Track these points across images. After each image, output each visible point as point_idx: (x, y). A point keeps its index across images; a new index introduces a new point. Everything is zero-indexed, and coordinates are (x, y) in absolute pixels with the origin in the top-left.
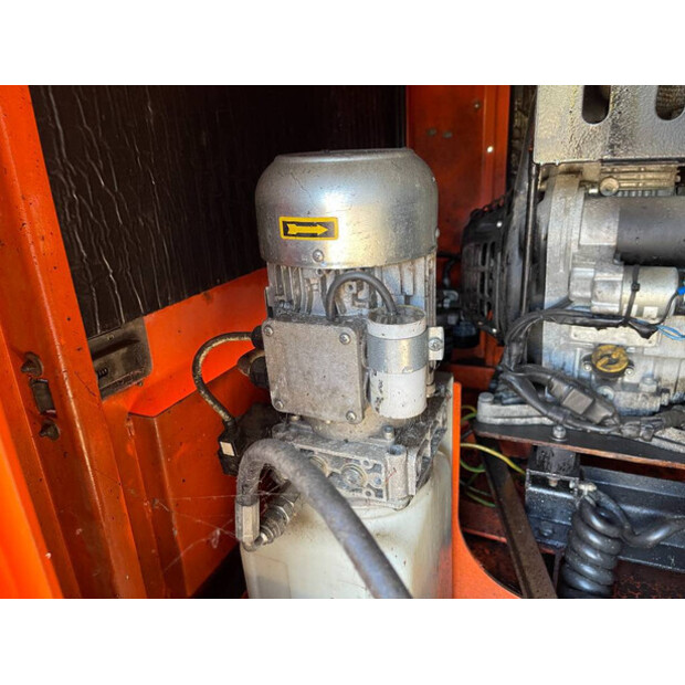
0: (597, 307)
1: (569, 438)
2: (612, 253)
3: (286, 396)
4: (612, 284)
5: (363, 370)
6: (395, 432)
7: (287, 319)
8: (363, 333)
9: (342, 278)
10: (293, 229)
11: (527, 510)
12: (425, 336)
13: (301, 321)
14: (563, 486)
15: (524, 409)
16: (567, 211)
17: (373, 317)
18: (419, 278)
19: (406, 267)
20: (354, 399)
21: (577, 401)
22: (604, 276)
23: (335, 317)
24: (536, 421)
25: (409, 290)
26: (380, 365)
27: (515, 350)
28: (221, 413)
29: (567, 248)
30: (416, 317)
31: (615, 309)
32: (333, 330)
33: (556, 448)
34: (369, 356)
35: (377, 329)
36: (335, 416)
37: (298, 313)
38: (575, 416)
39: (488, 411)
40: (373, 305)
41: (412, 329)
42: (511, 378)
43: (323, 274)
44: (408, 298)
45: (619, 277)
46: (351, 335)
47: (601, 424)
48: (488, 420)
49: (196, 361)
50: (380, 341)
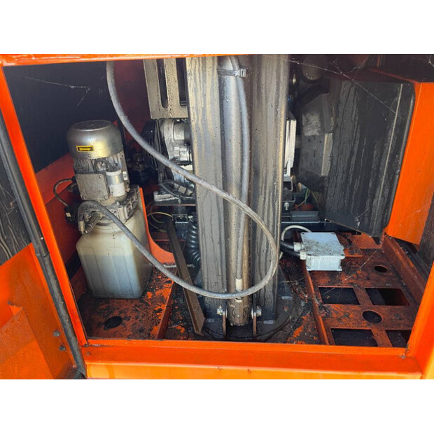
0: (182, 159)
1: (183, 202)
2: (183, 142)
3: (86, 195)
4: (184, 152)
5: (107, 185)
6: (119, 202)
7: (83, 173)
8: (105, 175)
9: (97, 161)
10: (81, 149)
11: (176, 230)
12: (122, 174)
13: (87, 173)
14: (184, 220)
15: (169, 195)
16: (169, 129)
17: (107, 171)
18: (119, 158)
19: (114, 156)
20: (106, 193)
21: (183, 189)
22: (182, 149)
23: (96, 172)
24: (173, 198)
25: (116, 162)
26: (111, 183)
27: (161, 175)
28: (65, 204)
29: (171, 140)
30: (119, 169)
31: (186, 159)
32: (96, 175)
33: (179, 205)
34: (108, 181)
35: (109, 174)
36: (101, 199)
37: (86, 171)
38: (182, 194)
39: (157, 197)
40: (107, 167)
41: (118, 172)
42: (162, 185)
43: (91, 161)
44: (117, 165)
45: (186, 149)
46: (102, 176)
47: (191, 196)
48: (158, 201)
49: (54, 189)
50: (110, 177)
